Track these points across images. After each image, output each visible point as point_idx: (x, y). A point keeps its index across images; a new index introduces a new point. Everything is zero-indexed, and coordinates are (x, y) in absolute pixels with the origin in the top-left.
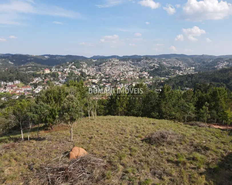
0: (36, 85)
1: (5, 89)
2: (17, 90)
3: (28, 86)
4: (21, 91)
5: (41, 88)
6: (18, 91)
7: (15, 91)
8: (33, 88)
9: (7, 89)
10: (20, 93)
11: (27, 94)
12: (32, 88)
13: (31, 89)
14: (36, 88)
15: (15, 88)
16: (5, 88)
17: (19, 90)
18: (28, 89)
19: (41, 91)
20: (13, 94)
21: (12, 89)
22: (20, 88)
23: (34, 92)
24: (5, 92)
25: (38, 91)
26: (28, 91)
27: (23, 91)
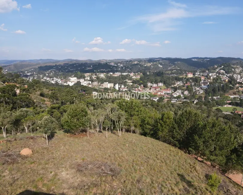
0: (175, 89)
1: (150, 90)
2: (159, 91)
3: (169, 89)
4: (161, 94)
5: (180, 92)
6: (160, 93)
7: (157, 93)
8: (173, 91)
9: (152, 90)
10: (161, 95)
11: (166, 97)
12: (172, 91)
13: (171, 92)
14: (176, 91)
15: (157, 90)
16: (151, 89)
17: (160, 92)
18: (168, 92)
19: (179, 95)
20: (155, 96)
21: (155, 91)
22: (162, 91)
23: (173, 95)
24: (149, 92)
25: (177, 95)
26: (168, 94)
27: (163, 94)
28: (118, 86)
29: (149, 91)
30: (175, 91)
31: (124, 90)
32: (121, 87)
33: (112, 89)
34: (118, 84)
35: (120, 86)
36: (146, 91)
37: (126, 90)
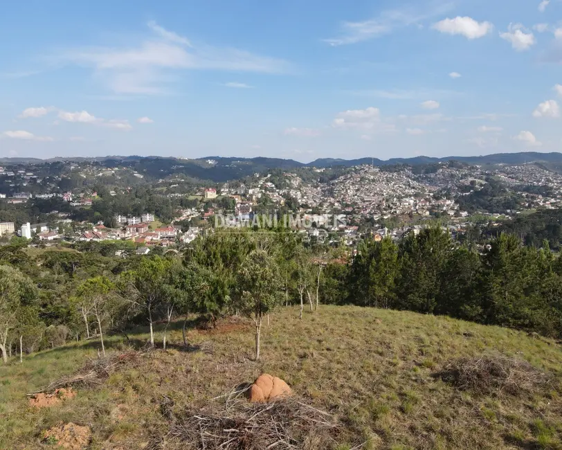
0: (185, 226)
1: (125, 233)
2: (146, 234)
3: (170, 227)
4: (154, 239)
5: (197, 231)
6: (150, 238)
7: (144, 238)
8: (180, 231)
9: (128, 232)
10: (153, 241)
11: (167, 245)
12: (178, 231)
13: (176, 233)
14: (186, 231)
15: (142, 230)
16: (125, 229)
17: (151, 235)
18: (170, 234)
19: (196, 238)
20: (140, 245)
21: (137, 234)
22: (154, 232)
23: (182, 240)
24: (123, 239)
25: (191, 238)
26: (169, 238)
27: (159, 238)
28: (31, 228)
29: (123, 235)
30: (184, 231)
31: (50, 238)
32: (38, 231)
33: (10, 239)
34: (28, 224)
35: (35, 230)
36: (114, 237)
37: (57, 236)
